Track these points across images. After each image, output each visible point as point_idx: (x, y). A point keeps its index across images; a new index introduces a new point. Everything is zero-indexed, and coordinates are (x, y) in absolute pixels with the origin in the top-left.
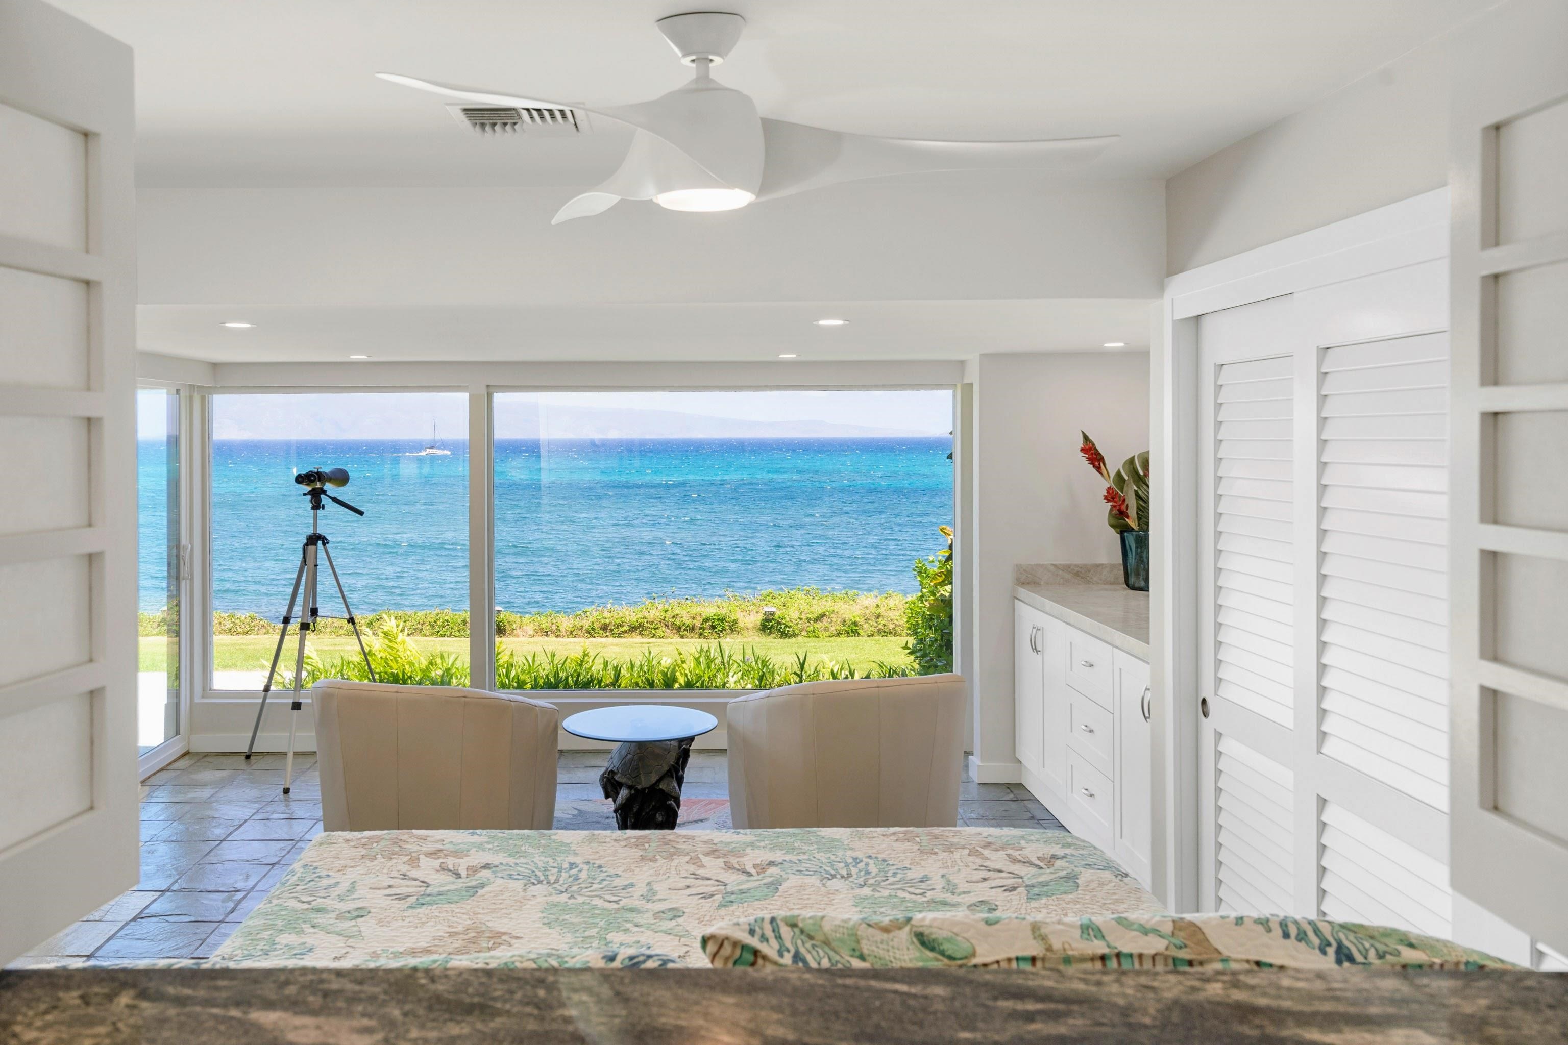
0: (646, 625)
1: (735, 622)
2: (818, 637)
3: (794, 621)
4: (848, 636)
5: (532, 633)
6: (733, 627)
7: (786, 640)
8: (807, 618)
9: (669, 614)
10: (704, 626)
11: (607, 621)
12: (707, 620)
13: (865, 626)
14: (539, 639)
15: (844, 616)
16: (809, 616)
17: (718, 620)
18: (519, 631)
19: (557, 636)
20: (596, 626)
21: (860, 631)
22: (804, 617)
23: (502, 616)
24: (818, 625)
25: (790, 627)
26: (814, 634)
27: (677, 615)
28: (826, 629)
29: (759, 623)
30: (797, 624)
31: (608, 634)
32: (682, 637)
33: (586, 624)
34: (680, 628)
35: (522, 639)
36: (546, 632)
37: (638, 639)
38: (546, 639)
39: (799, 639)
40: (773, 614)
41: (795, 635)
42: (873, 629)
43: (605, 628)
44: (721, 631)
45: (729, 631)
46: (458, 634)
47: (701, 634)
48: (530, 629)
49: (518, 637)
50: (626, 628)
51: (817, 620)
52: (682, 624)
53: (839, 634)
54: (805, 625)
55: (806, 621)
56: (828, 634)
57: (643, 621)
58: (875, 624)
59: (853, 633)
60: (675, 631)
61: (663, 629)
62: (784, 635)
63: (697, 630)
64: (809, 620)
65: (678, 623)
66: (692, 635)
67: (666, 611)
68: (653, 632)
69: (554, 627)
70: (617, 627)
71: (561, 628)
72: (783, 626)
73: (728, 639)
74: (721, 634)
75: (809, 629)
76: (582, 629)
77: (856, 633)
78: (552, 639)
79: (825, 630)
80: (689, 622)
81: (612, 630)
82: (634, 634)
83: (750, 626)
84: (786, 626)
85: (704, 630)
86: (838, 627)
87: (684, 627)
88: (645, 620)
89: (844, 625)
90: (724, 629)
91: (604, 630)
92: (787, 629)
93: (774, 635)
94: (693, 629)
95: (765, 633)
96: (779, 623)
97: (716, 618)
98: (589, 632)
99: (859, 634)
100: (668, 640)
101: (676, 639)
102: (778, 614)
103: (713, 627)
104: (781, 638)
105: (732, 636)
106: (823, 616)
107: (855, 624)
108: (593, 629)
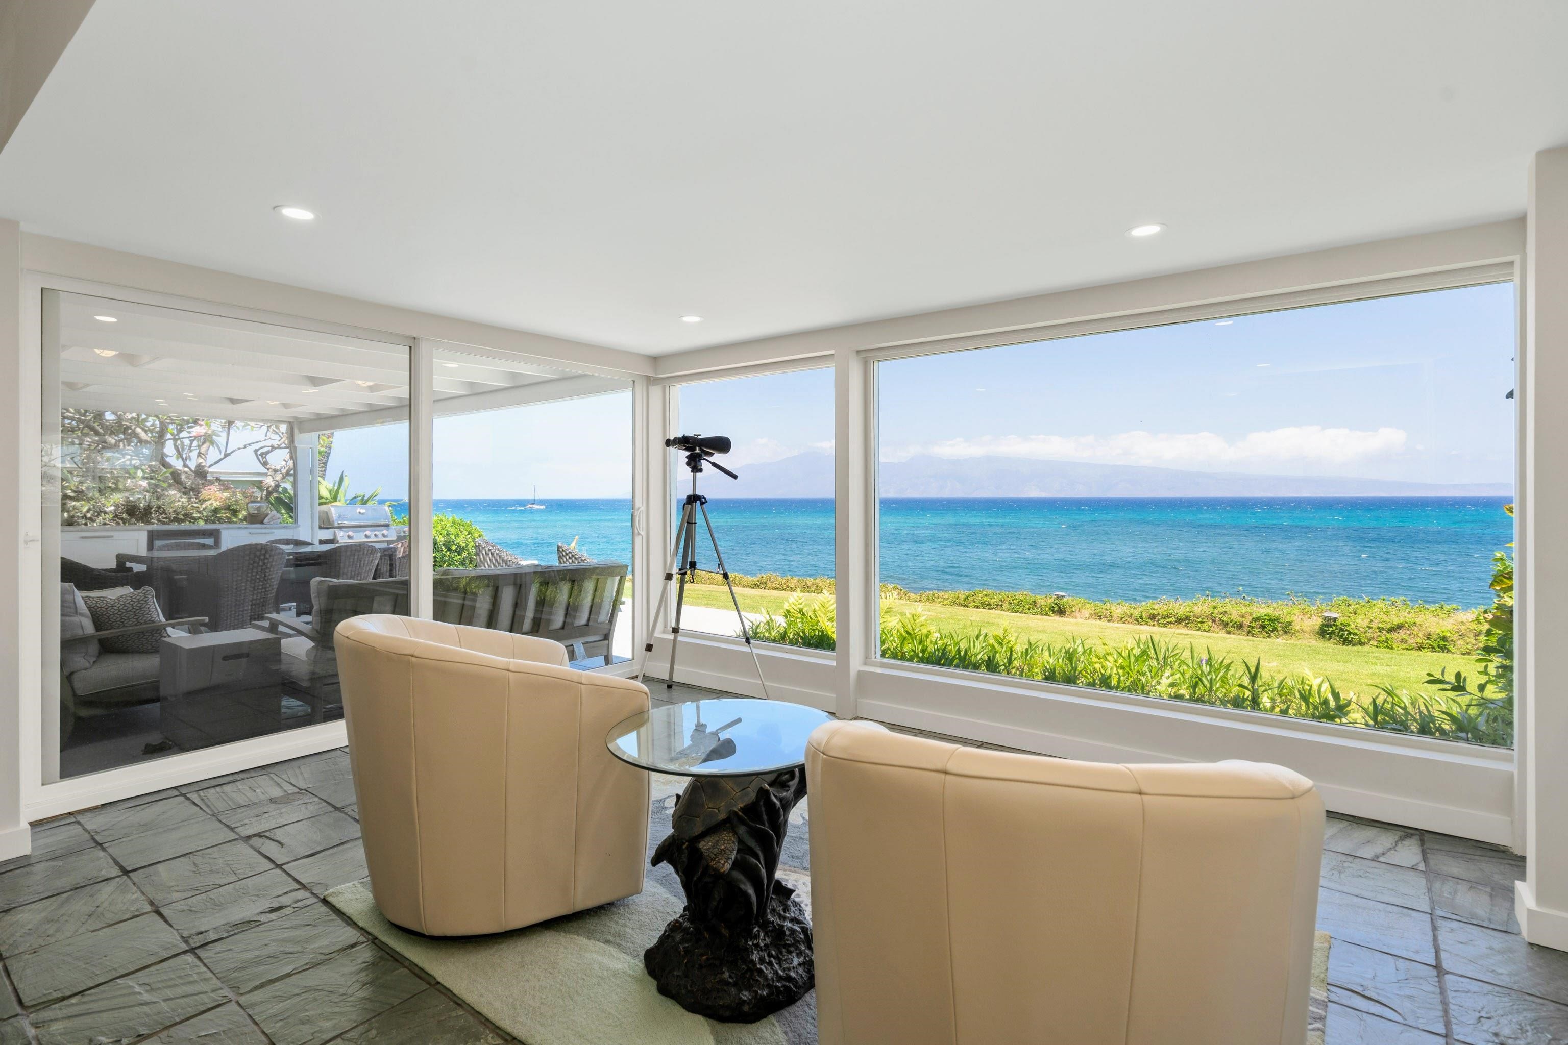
0: (1192, 618)
1: (1290, 624)
2: (1392, 648)
3: (1360, 629)
4: (1432, 651)
5: (1087, 616)
6: (1287, 629)
7: (1350, 648)
8: (1379, 628)
9: (1216, 611)
10: (1253, 624)
11: (1155, 612)
12: (1257, 619)
13: (1459, 642)
14: (1093, 621)
15: (1429, 629)
16: (1381, 625)
17: (1269, 620)
18: (1077, 614)
19: (1109, 621)
20: (1145, 615)
21: (1451, 648)
22: (1374, 625)
23: (1065, 600)
24: (1394, 636)
25: (1356, 634)
26: (1387, 645)
27: (1226, 612)
28: (1403, 641)
29: (1317, 627)
30: (1365, 632)
31: (1155, 623)
32: (1229, 633)
33: (1136, 613)
34: (1227, 624)
35: (1079, 620)
36: (1100, 616)
37: (1184, 631)
38: (1099, 622)
39: (1366, 648)
40: (1335, 619)
41: (1361, 643)
42: (1469, 647)
43: (1153, 617)
44: (1272, 631)
45: (1281, 632)
46: (1027, 611)
47: (1249, 632)
48: (1086, 613)
49: (1076, 618)
50: (1173, 619)
51: (1391, 630)
52: (1229, 620)
53: (1420, 648)
54: (1376, 635)
55: (1377, 630)
56: (1404, 646)
57: (1189, 614)
58: (1474, 642)
59: (1441, 648)
60: (1221, 627)
61: (1210, 623)
62: (1346, 642)
63: (1246, 629)
64: (1381, 629)
65: (1225, 619)
66: (1240, 632)
67: (1215, 608)
68: (1199, 625)
69: (1108, 613)
70: (1165, 618)
71: (1112, 614)
72: (1346, 633)
73: (1279, 640)
74: (1272, 634)
75: (1380, 639)
76: (1131, 617)
77: (1444, 649)
78: (1104, 623)
79: (1401, 642)
80: (1238, 619)
81: (1159, 620)
82: (1179, 625)
83: (1305, 629)
84: (1350, 633)
85: (1253, 628)
86: (1419, 640)
87: (1231, 624)
88: (1192, 614)
89: (1428, 639)
90: (1275, 630)
91: (1151, 619)
92: (1352, 636)
93: (1335, 641)
94: (1241, 626)
95: (1323, 637)
96: (1342, 630)
97: (1267, 618)
98: (1137, 620)
99: (1448, 651)
100: (1214, 635)
101: (1222, 634)
102: (1341, 620)
103: (1263, 627)
104: (1344, 644)
105: (1285, 637)
106: (1399, 627)
107: (1444, 639)
108: (1141, 617)
